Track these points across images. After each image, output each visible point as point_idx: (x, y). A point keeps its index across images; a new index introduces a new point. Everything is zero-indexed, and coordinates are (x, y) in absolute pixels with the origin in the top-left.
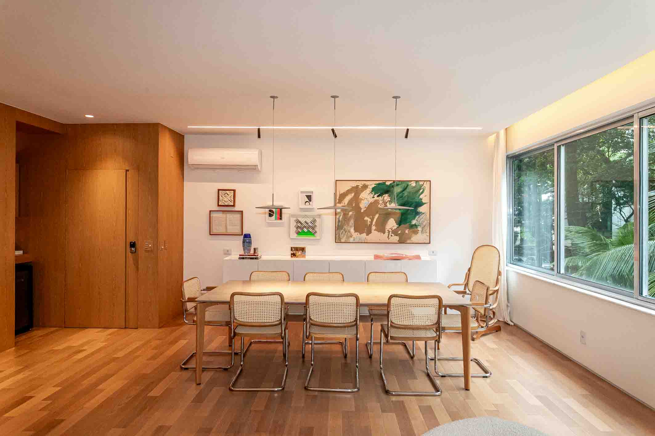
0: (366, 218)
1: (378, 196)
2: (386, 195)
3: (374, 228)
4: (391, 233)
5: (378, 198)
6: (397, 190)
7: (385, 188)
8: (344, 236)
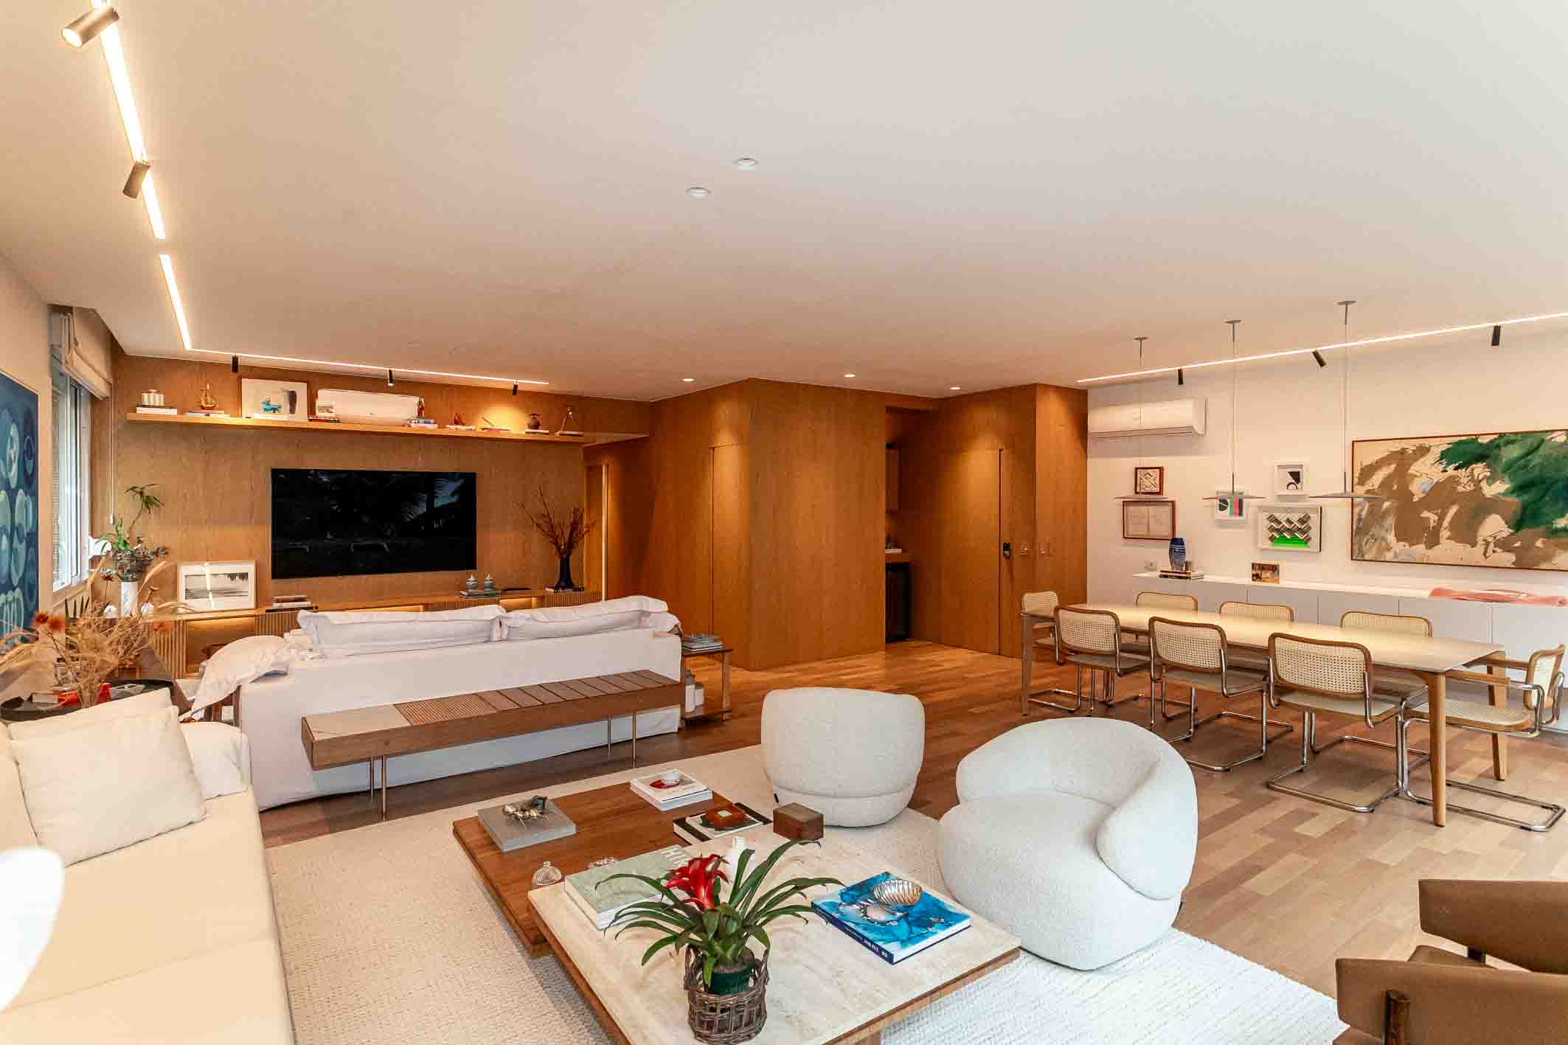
0: (1425, 514)
1: (1456, 469)
2: (1480, 465)
3: (1445, 533)
4: (1492, 545)
5: (1455, 473)
6: (1513, 452)
7: (1479, 451)
8: (1371, 548)
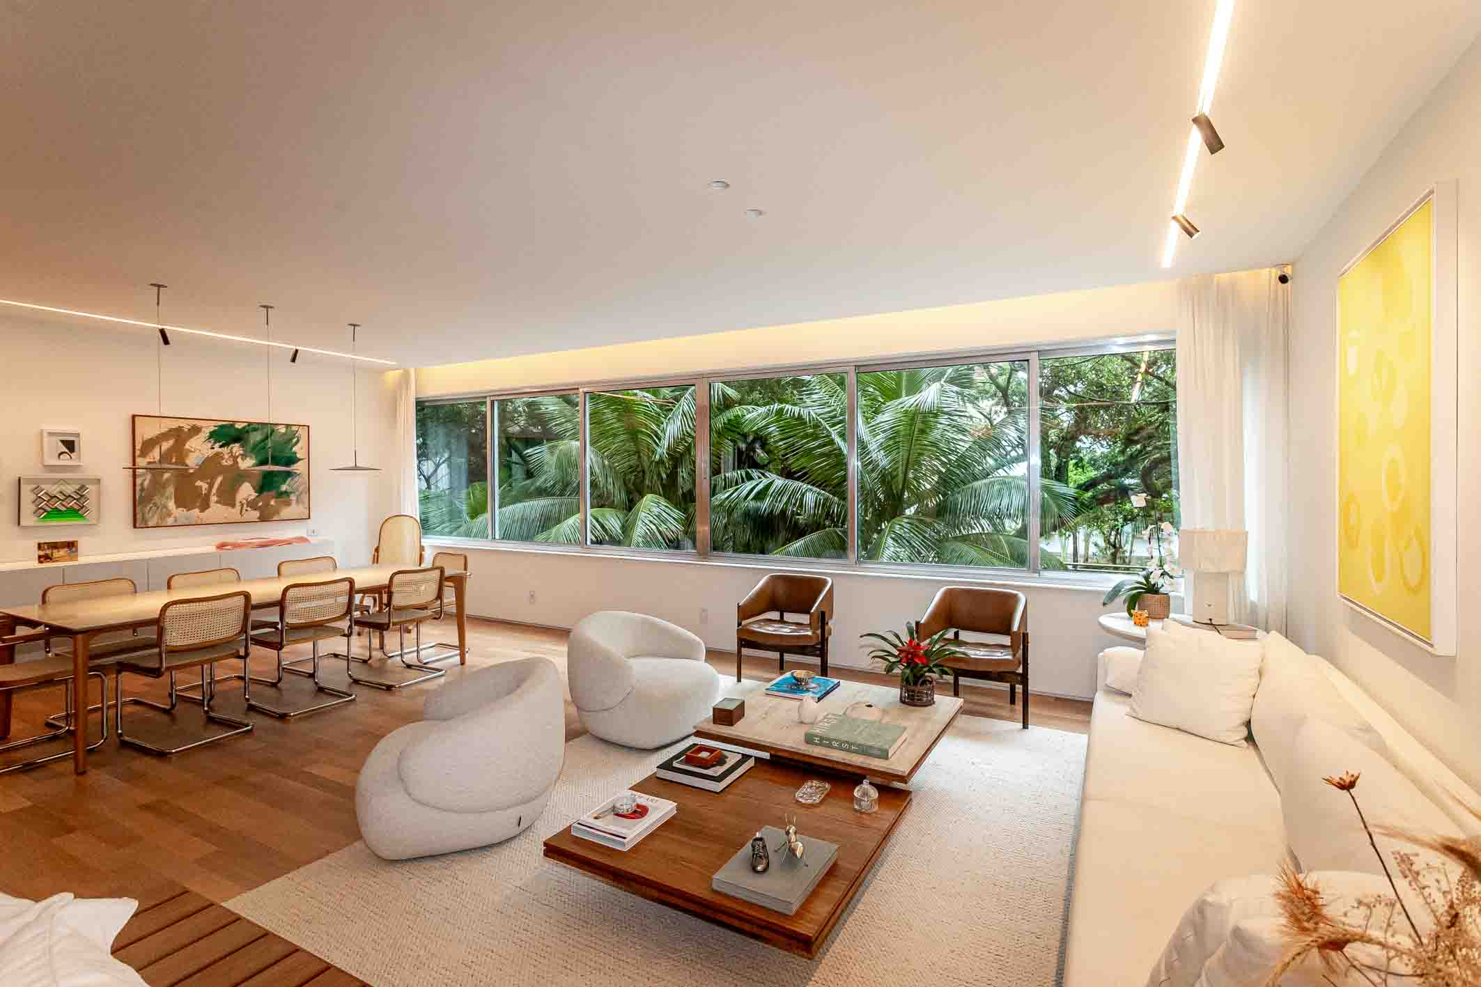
0: (199, 483)
1: (221, 447)
2: (237, 445)
3: (214, 498)
4: (245, 506)
5: (220, 450)
6: (256, 437)
7: (233, 433)
8: (153, 515)
